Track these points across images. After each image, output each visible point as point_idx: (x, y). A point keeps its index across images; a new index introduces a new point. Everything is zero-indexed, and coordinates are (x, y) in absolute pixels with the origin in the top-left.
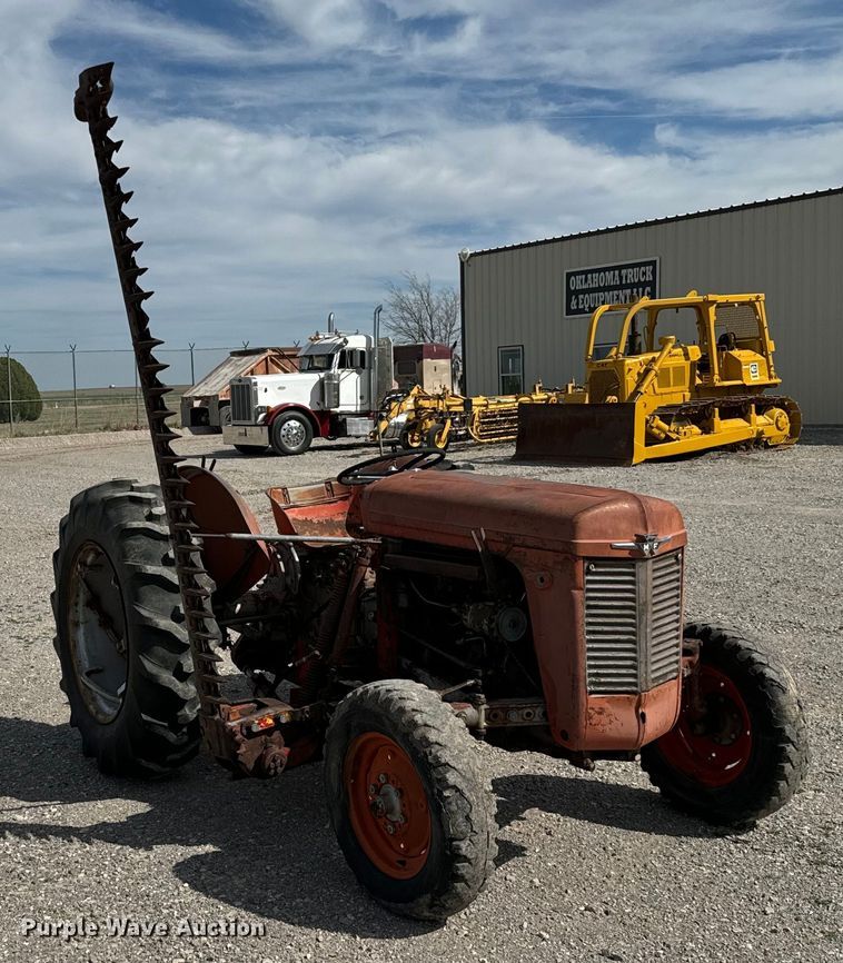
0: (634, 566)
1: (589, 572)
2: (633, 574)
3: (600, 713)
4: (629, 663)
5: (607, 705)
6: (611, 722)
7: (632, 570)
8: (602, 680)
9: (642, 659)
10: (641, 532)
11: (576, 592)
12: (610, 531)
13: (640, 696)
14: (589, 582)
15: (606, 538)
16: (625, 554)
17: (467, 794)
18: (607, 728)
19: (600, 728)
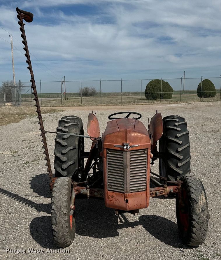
0: (123, 153)
1: (108, 153)
2: (122, 155)
3: (112, 197)
4: (121, 183)
5: (114, 195)
6: (116, 200)
7: (122, 154)
8: (113, 187)
9: (125, 182)
10: (124, 142)
11: (104, 159)
12: (115, 141)
13: (125, 194)
14: (108, 156)
15: (113, 143)
16: (119, 149)
17: (56, 213)
18: (115, 202)
19: (112, 201)
